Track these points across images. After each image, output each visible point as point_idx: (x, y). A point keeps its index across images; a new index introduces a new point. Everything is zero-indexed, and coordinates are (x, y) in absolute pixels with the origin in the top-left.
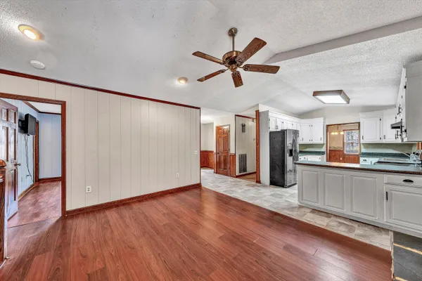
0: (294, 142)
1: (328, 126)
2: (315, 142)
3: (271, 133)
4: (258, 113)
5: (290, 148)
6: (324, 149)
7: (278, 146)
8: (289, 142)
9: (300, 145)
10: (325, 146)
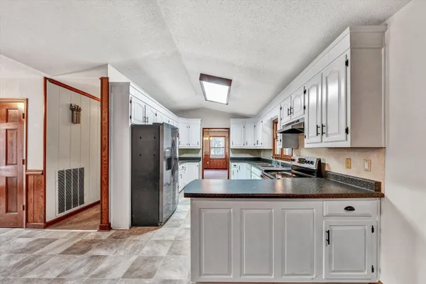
0: (173, 144)
1: (204, 129)
2: (192, 146)
3: (134, 128)
4: (105, 82)
5: (168, 155)
6: (200, 155)
7: (147, 152)
8: (166, 145)
9: (179, 149)
10: (201, 151)
